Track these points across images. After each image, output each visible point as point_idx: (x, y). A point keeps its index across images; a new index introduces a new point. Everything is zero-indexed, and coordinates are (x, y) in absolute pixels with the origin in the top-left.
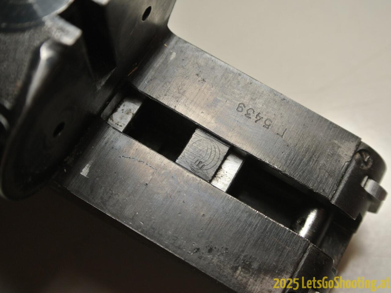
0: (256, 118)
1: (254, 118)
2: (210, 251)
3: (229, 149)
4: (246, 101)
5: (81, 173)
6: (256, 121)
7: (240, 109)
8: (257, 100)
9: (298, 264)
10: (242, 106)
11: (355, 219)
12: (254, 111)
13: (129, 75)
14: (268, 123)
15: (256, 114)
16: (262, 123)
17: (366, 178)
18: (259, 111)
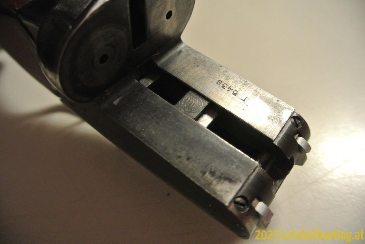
0: (228, 89)
1: (227, 89)
2: (188, 159)
3: (209, 103)
4: (222, 79)
5: (113, 103)
6: (228, 91)
7: (218, 83)
8: (229, 80)
9: (249, 176)
10: (220, 82)
11: (289, 159)
12: (227, 85)
13: (154, 55)
14: (235, 92)
15: (228, 87)
16: (232, 92)
17: (297, 135)
18: (230, 85)
